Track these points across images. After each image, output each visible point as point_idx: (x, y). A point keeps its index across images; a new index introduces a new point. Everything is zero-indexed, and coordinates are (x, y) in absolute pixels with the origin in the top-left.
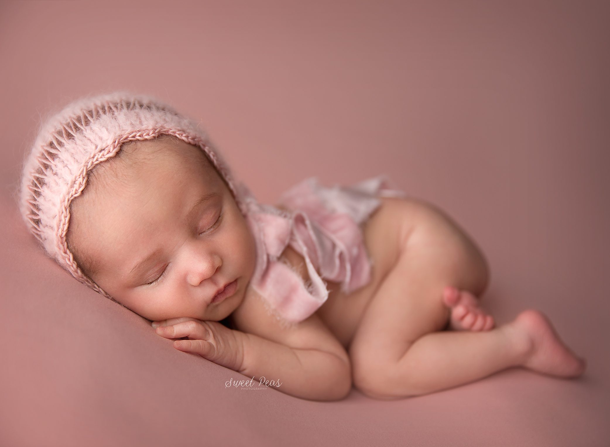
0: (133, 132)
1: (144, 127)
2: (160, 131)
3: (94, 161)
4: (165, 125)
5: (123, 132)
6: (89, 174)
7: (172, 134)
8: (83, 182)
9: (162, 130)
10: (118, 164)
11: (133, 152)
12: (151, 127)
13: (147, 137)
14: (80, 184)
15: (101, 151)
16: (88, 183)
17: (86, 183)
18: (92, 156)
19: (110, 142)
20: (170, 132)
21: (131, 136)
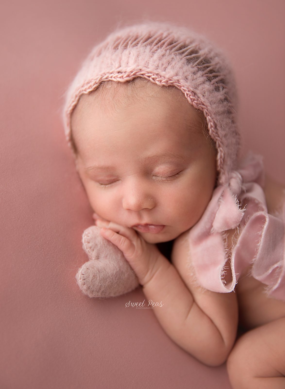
0: (151, 73)
1: (163, 73)
2: (173, 83)
3: (109, 77)
4: (181, 81)
5: (144, 68)
6: (101, 83)
7: (182, 90)
8: (93, 86)
9: (175, 83)
10: (122, 90)
11: (139, 87)
12: (167, 76)
13: (158, 83)
14: (91, 86)
15: (119, 72)
16: (97, 89)
17: (95, 88)
18: (111, 72)
19: (129, 70)
20: (182, 88)
21: (147, 75)
